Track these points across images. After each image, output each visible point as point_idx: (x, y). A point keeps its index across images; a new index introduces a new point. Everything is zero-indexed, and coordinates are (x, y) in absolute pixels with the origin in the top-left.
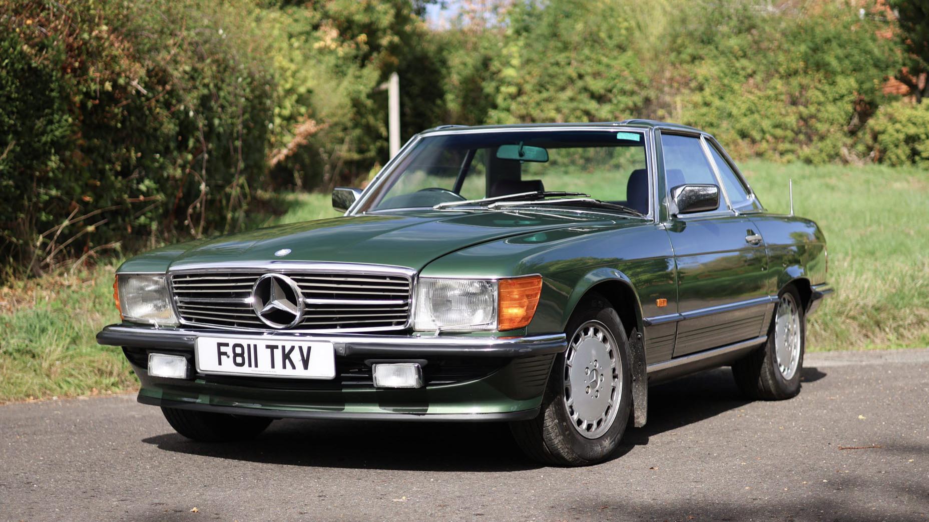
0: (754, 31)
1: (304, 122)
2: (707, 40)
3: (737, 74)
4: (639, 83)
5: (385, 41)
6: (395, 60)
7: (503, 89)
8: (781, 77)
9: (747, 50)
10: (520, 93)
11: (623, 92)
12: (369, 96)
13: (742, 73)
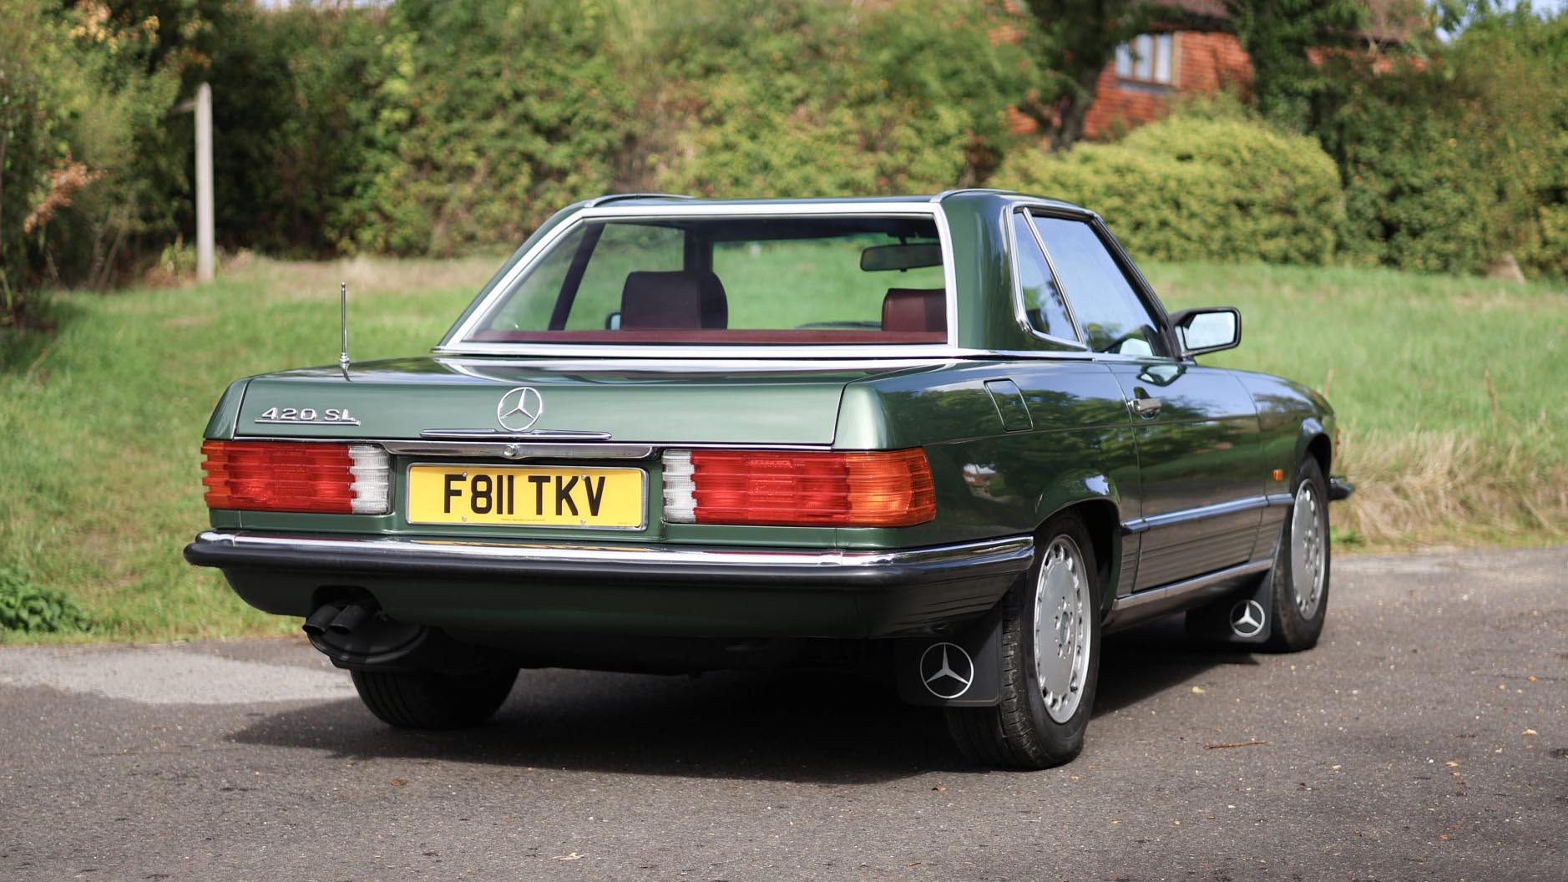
0: (805, 28)
1: (66, 168)
2: (730, 41)
3: (778, 97)
4: (617, 109)
5: (190, 29)
6: (204, 61)
7: (386, 114)
8: (850, 106)
9: (794, 58)
10: (414, 120)
11: (589, 124)
12: (160, 122)
13: (788, 96)
